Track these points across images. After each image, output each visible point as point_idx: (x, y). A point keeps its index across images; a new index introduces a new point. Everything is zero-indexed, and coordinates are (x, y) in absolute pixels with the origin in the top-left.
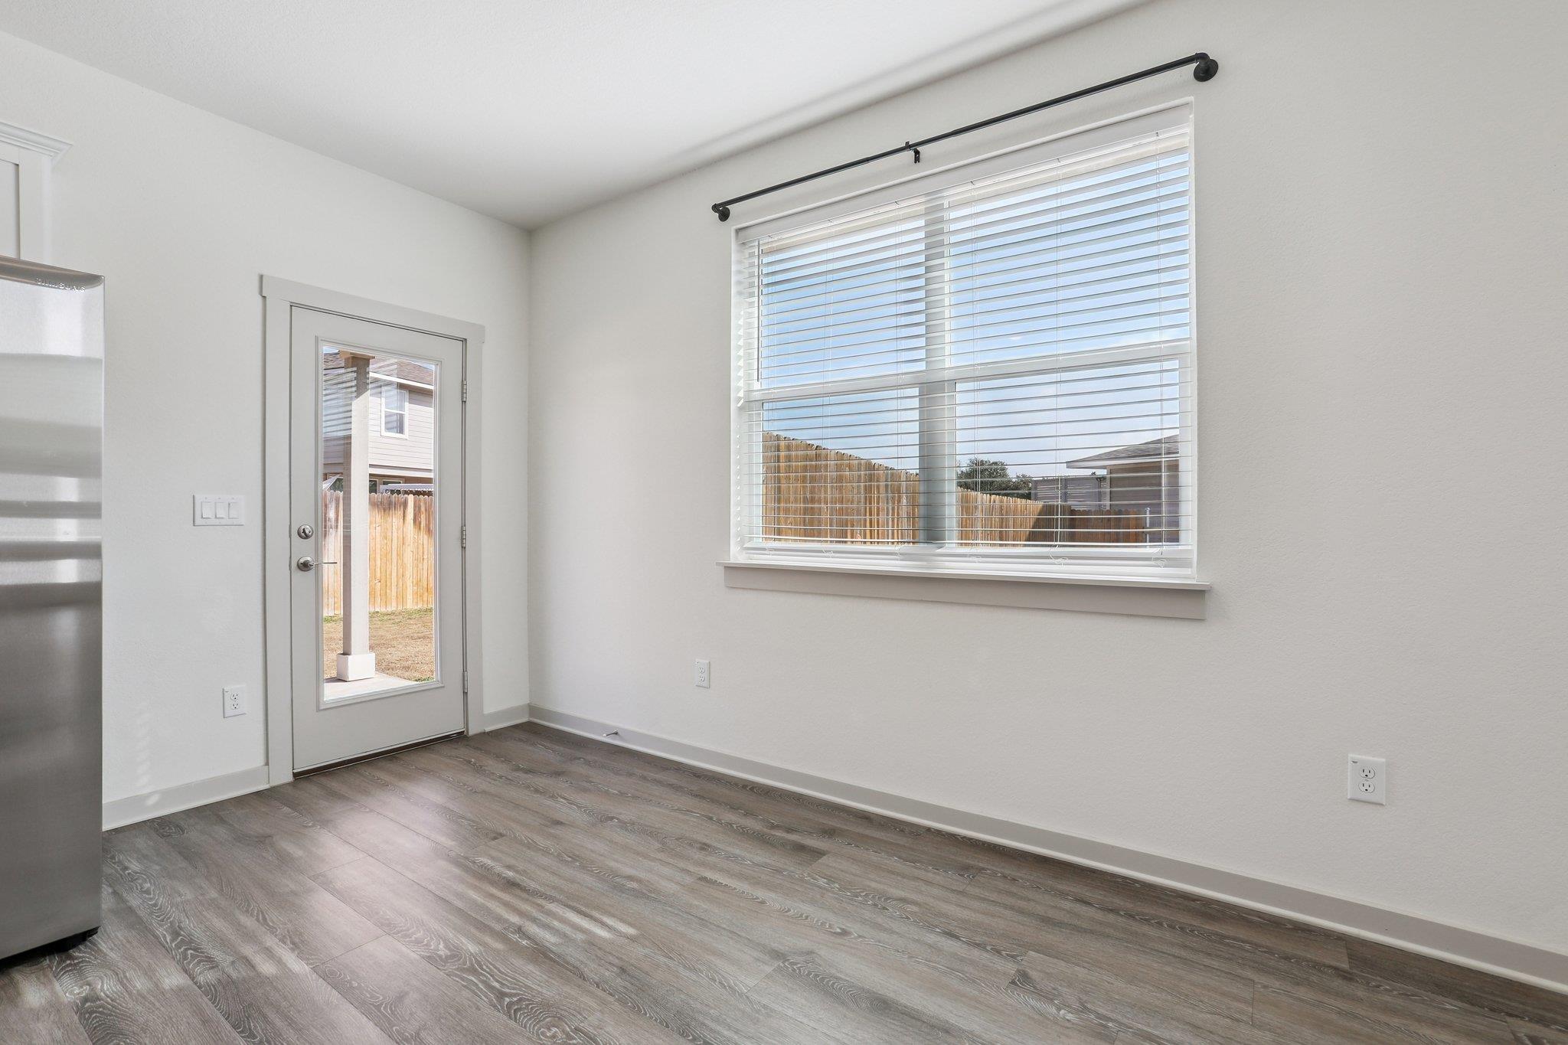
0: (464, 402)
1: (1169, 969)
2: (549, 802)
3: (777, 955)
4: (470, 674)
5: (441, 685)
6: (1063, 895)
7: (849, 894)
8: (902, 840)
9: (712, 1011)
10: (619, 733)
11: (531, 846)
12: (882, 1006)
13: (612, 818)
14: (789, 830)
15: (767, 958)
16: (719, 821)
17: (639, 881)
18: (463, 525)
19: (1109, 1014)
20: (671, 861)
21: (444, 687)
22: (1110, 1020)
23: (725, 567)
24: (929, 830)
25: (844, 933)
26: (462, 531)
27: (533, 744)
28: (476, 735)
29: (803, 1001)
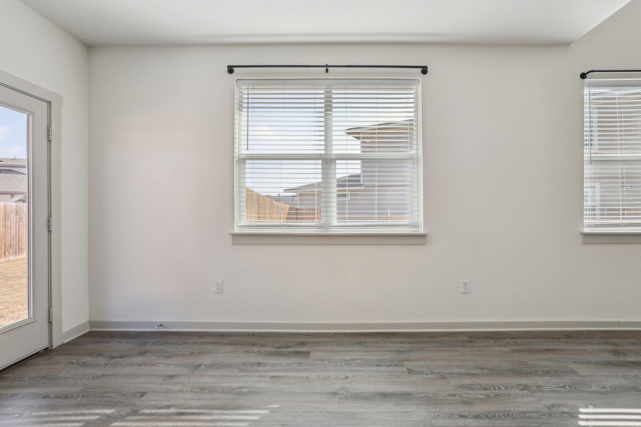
0: (49, 141)
1: (439, 354)
2: (154, 368)
3: (335, 394)
4: (54, 310)
5: (34, 320)
6: (395, 342)
7: (334, 363)
8: (331, 340)
9: (334, 423)
10: (163, 324)
11: (168, 392)
12: (384, 396)
13: (200, 365)
14: (287, 347)
15: (332, 396)
16: (253, 352)
17: (246, 387)
18: (50, 216)
19: (440, 371)
20: (250, 374)
21: (36, 321)
22: (442, 373)
23: (232, 235)
24: (335, 333)
25: (347, 377)
26: (49, 221)
27: (108, 342)
28: (58, 347)
29: (360, 405)
